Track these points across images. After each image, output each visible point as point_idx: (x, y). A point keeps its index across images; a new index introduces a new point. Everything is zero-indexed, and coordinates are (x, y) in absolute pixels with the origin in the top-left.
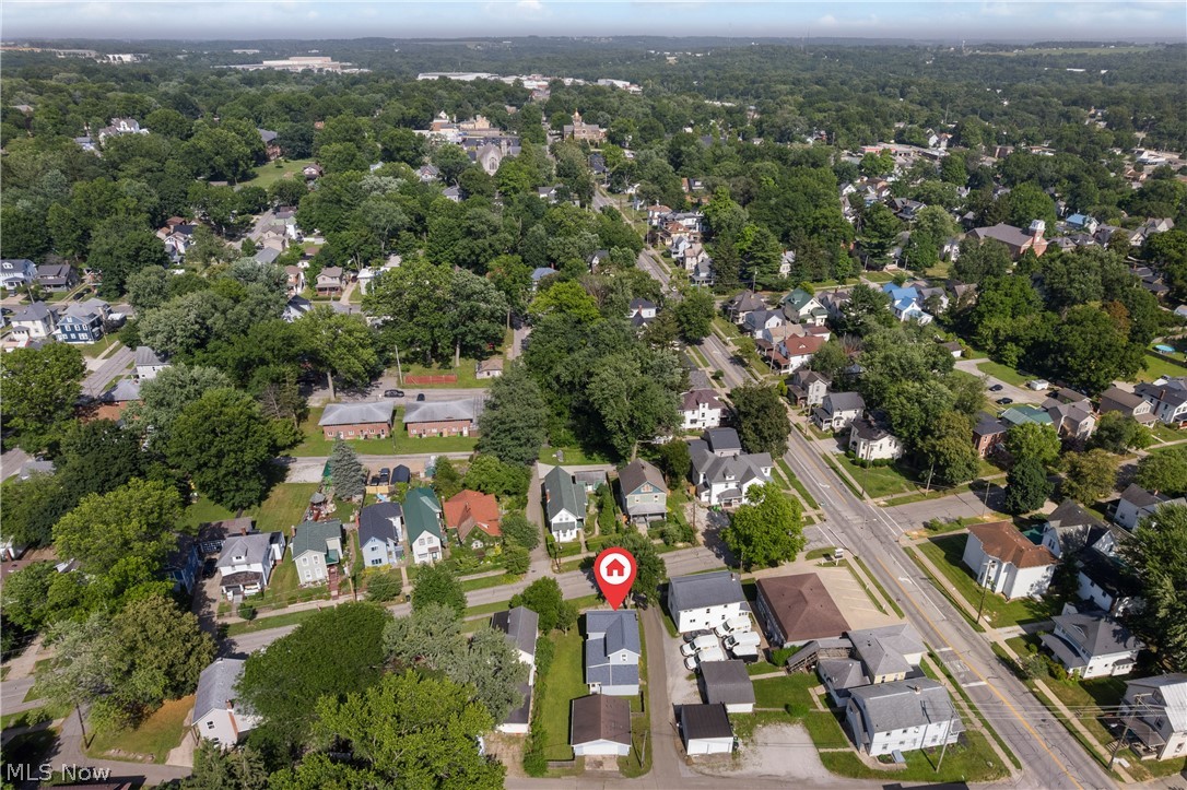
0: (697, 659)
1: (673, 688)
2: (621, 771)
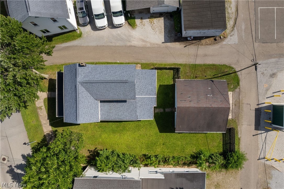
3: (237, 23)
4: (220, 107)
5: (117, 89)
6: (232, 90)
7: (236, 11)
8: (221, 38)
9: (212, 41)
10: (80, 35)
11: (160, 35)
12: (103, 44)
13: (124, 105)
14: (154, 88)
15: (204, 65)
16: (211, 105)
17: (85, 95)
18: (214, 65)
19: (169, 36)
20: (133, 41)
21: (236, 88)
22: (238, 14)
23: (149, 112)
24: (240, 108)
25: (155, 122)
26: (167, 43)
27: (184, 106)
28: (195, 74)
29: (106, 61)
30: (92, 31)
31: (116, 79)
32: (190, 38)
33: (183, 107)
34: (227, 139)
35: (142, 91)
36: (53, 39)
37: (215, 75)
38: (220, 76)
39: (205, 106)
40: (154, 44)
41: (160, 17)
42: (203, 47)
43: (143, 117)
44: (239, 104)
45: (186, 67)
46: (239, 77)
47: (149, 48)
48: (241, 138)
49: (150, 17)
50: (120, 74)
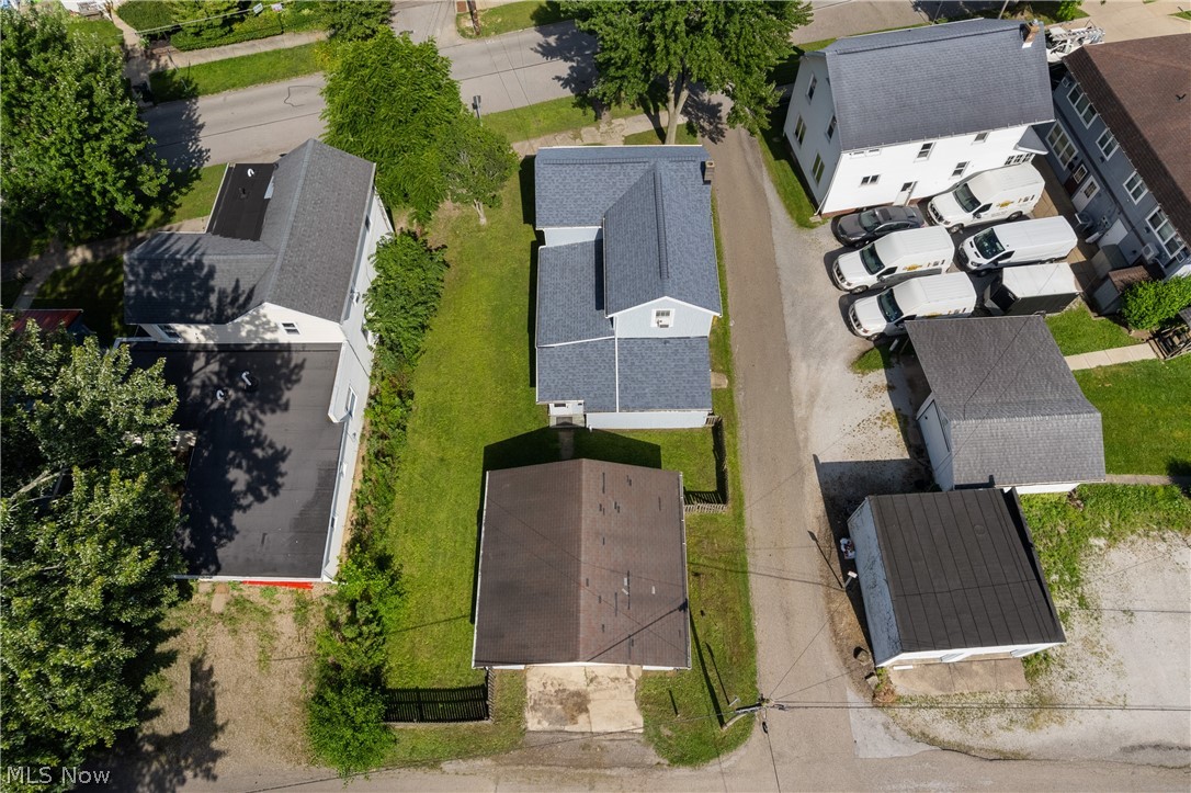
0: (890, 306)
1: (812, 398)
2: (652, 736)
3: (947, 755)
4: (578, 618)
5: (640, 257)
6: (652, 733)
7: (1001, 753)
8: (867, 678)
9: (848, 638)
10: (804, 224)
11: (843, 448)
12: (783, 283)
13: (588, 306)
14: (648, 403)
15: (748, 609)
16: (588, 585)
17: (618, 184)
18: (751, 648)
19: (845, 480)
20: (809, 366)
21: (658, 749)
22: (988, 763)
23: (564, 387)
24: (572, 771)
25: (525, 432)
26: (815, 472)
27: (584, 483)
28: (710, 571)
29: (729, 291)
30: (823, 254)
31: (670, 250)
32: (846, 546)
33: (580, 480)
34: (441, 706)
35: (637, 363)
36: (783, 161)
37: (710, 651)
38: (710, 674)
39: (583, 559)
40: (805, 429)
41: (909, 447)
42: (822, 602)
43: (548, 365)
44: (592, 766)
45: (735, 537)
46: (712, 762)
47: (791, 413)
48: (438, 772)
49: (903, 416)
50: (686, 263)
